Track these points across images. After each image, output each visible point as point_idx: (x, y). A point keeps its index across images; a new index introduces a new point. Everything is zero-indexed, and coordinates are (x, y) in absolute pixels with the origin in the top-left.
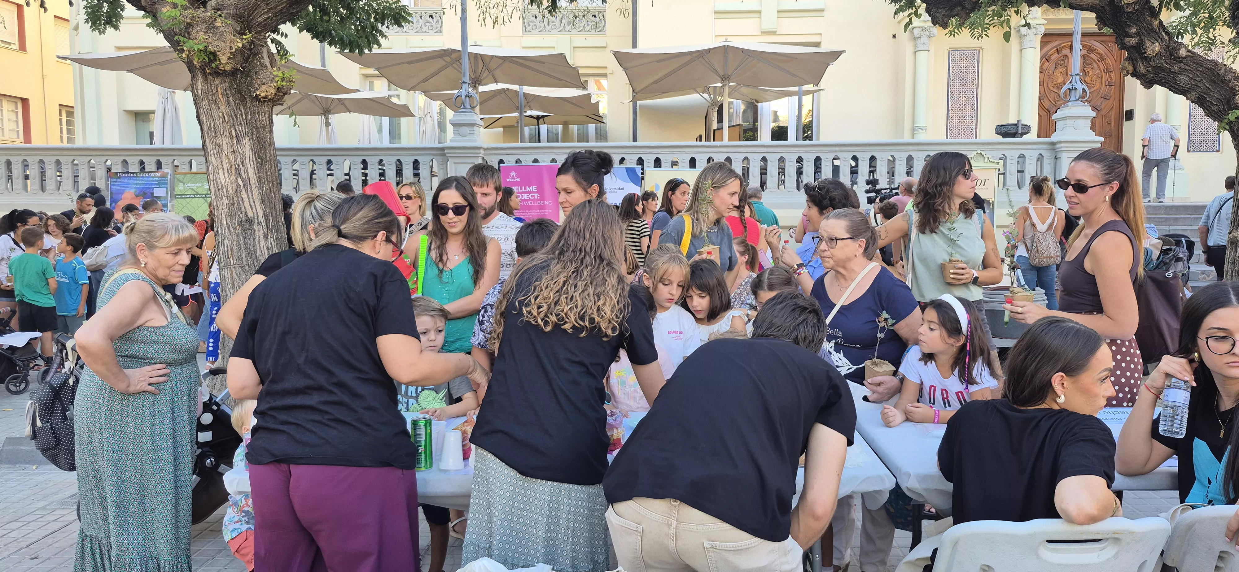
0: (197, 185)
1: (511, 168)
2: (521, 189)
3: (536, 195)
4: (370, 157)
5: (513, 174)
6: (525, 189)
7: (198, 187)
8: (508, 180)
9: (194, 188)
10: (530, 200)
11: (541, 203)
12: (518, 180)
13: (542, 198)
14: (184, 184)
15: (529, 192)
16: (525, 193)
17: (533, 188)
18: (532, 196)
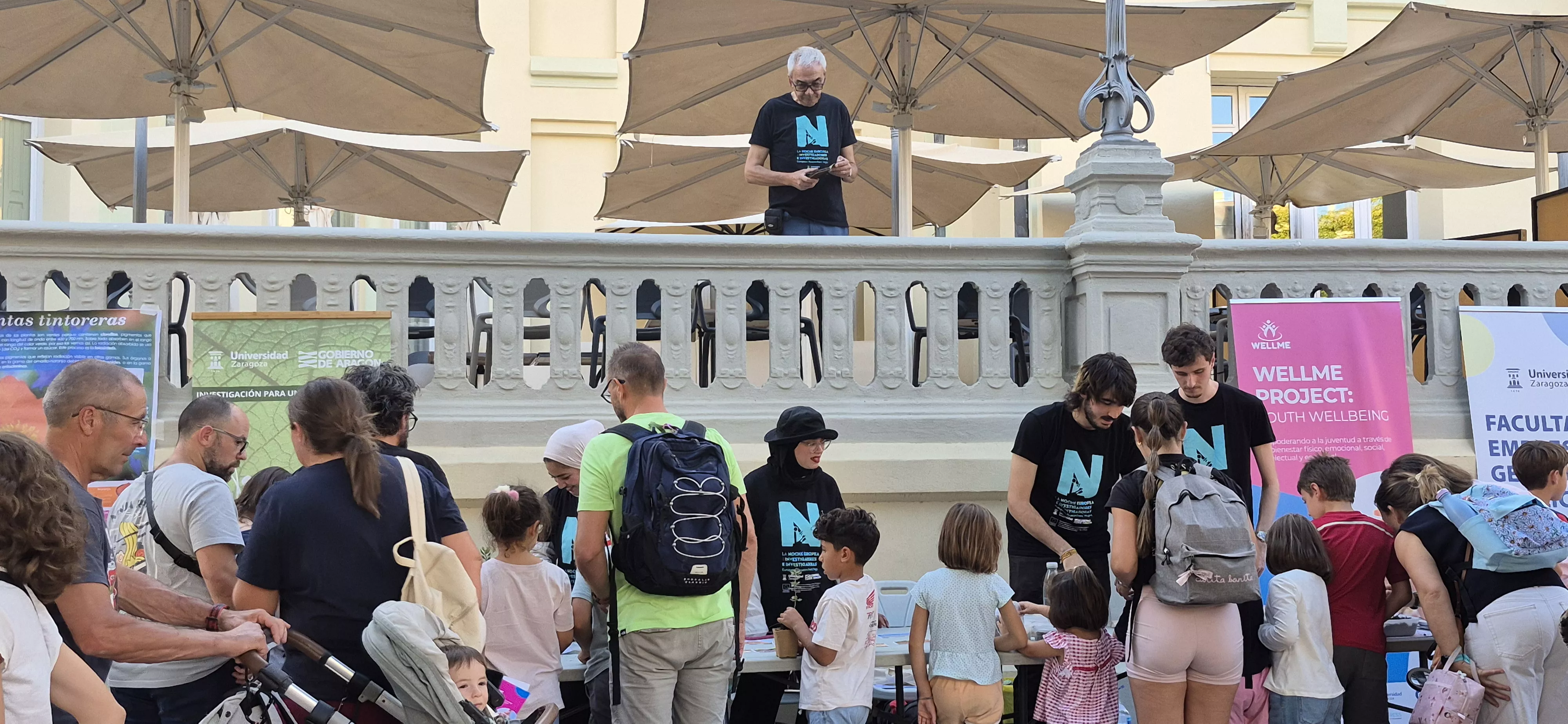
0: (274, 356)
1: (1257, 314)
2: (1297, 374)
3: (1342, 390)
4: (833, 275)
5: (1269, 327)
6: (1309, 374)
7: (276, 364)
8: (1255, 346)
9: (263, 366)
10: (1325, 406)
11: (1354, 416)
12: (1286, 345)
13: (1362, 401)
14: (227, 353)
15: (1322, 383)
16: (1309, 385)
17: (1332, 372)
18: (1331, 395)
